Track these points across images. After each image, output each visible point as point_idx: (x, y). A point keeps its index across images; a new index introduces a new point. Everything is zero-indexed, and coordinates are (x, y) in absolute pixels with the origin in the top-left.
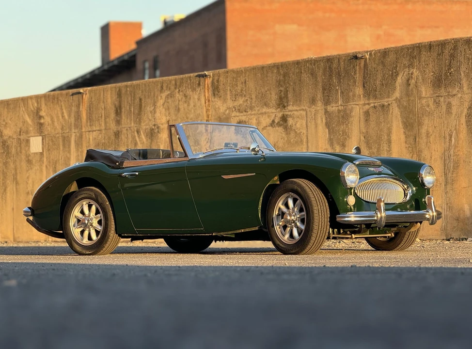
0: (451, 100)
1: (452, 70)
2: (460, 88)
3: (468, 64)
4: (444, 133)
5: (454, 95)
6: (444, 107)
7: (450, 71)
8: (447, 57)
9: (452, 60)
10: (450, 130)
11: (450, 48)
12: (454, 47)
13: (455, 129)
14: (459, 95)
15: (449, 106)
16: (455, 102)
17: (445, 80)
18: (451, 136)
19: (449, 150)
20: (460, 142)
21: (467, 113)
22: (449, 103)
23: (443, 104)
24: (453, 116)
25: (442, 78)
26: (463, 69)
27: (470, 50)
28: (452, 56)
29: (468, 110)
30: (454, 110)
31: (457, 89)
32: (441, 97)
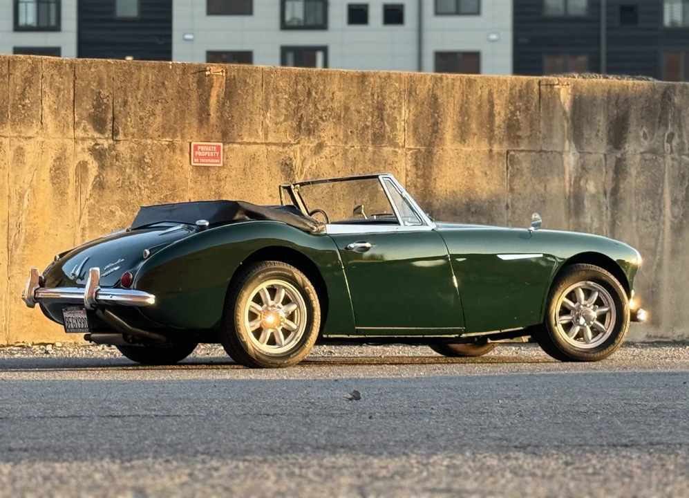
0: (23, 143)
1: (27, 101)
2: (42, 128)
3: (58, 97)
4: (9, 190)
5: (30, 138)
6: (10, 154)
7: (23, 103)
8: (19, 81)
9: (28, 87)
10: (21, 187)
11: (24, 70)
12: (33, 69)
13: (31, 187)
14: (40, 139)
15: (20, 152)
16: (30, 148)
17: (12, 114)
18: (21, 197)
19: (17, 215)
20: (40, 205)
21: (54, 166)
22: (20, 148)
23: (8, 148)
24: (27, 168)
25: (7, 111)
26: (48, 101)
27: (62, 78)
28: (28, 81)
29: (55, 161)
30: (29, 158)
31: (36, 130)
32: (5, 137)
